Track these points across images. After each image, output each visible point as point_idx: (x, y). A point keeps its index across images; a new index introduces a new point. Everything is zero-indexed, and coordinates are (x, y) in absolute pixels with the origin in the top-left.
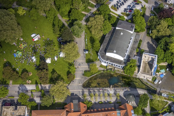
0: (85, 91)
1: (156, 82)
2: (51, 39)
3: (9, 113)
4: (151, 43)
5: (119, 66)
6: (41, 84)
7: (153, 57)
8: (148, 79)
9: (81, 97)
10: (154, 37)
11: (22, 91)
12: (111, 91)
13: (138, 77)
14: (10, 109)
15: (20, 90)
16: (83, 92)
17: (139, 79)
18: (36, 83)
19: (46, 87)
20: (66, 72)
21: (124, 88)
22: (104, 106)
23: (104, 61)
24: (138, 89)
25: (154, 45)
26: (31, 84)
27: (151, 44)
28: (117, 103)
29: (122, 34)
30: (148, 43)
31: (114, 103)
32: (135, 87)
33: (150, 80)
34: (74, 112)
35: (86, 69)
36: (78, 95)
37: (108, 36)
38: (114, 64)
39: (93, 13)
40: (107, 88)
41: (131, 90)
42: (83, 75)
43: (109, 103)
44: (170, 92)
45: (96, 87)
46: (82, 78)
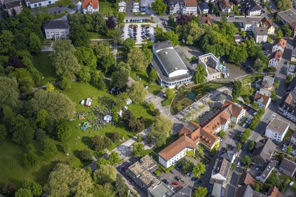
0: (178, 116)
1: (226, 77)
2: (103, 96)
3: (140, 169)
4: (191, 50)
5: (188, 80)
6: (135, 135)
7: (209, 56)
8: (217, 77)
9: (180, 123)
10: (192, 43)
11: (124, 150)
12: (199, 103)
13: (208, 81)
14: (136, 166)
15: (121, 151)
16: (178, 118)
17: (210, 82)
18: (131, 137)
19: (142, 135)
20: (146, 113)
21: (206, 95)
22: (206, 117)
23: (172, 83)
24: (217, 90)
25: (195, 51)
26: (126, 140)
27: (192, 52)
28: (213, 108)
29: (166, 53)
30: (189, 51)
31: (211, 110)
32: (214, 90)
33: (220, 77)
34: (194, 131)
35: (161, 101)
36: (176, 122)
37: (154, 64)
38: (182, 80)
39: (117, 55)
40: (193, 104)
41: (213, 93)
42: (163, 106)
43: (207, 112)
44: (243, 76)
45: (183, 108)
46: (164, 109)
